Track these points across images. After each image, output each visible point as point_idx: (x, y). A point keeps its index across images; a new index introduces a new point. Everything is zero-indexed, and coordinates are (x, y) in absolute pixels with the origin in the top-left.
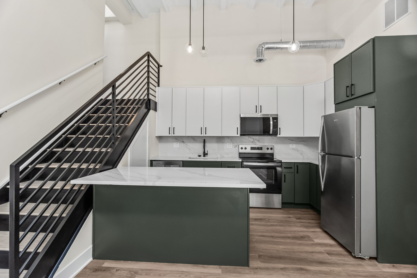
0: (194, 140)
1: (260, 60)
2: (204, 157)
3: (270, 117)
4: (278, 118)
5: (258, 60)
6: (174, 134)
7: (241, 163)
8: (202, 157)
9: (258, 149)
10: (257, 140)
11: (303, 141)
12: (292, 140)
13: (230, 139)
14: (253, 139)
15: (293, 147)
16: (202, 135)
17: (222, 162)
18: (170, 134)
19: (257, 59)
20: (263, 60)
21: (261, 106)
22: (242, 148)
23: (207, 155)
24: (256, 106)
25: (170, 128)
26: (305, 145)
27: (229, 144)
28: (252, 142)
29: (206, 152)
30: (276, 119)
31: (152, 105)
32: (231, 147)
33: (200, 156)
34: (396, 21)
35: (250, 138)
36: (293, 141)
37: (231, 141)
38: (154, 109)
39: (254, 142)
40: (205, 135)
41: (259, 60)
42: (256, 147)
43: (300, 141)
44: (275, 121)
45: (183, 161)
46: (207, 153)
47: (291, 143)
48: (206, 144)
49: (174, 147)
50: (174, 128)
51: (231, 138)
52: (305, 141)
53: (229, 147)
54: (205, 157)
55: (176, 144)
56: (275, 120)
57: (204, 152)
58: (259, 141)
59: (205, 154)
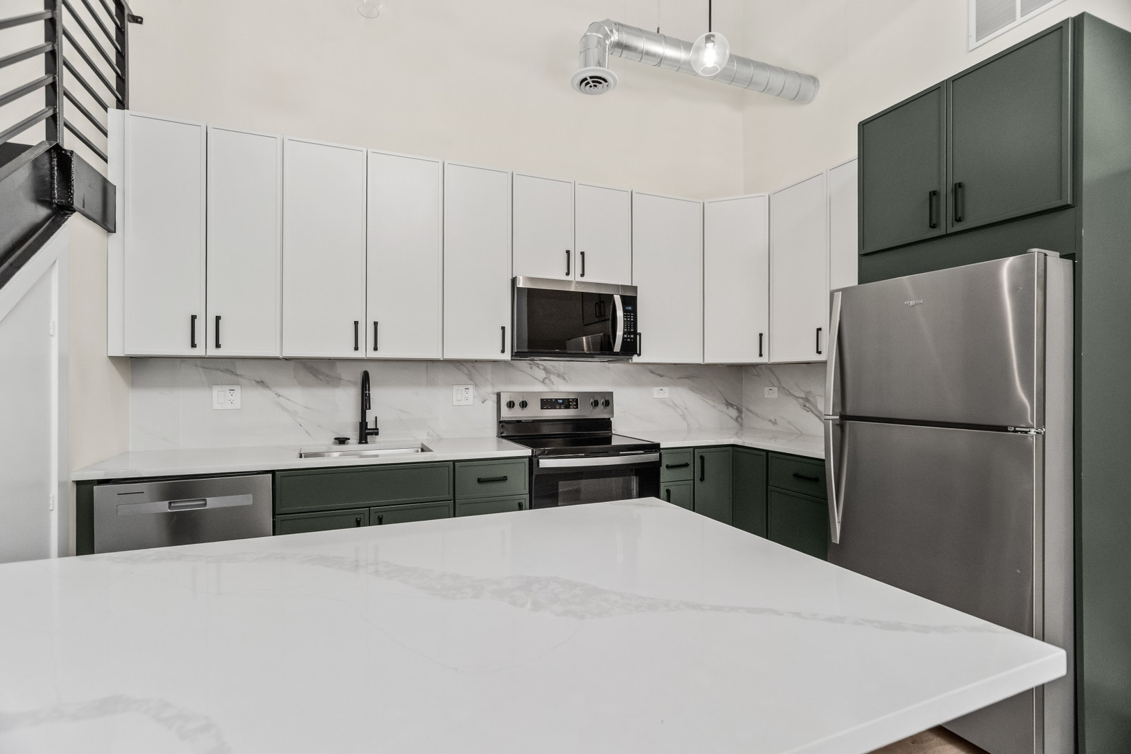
0: (315, 375)
1: (598, 80)
2: (360, 442)
3: (613, 295)
4: (636, 298)
5: (589, 80)
6: (218, 346)
7: (527, 460)
8: (353, 445)
9: (567, 404)
10: (559, 376)
11: (687, 377)
12: (659, 375)
13: (466, 372)
14: (545, 369)
15: (662, 397)
16: (360, 354)
17: (454, 462)
18: (193, 345)
19: (587, 75)
20: (606, 81)
21: (583, 254)
22: (511, 405)
23: (377, 434)
24: (568, 252)
25: (194, 318)
26: (693, 389)
27: (463, 388)
28: (543, 382)
29: (371, 425)
30: (630, 302)
31: (82, 190)
32: (470, 402)
33: (342, 441)
34: (1019, 19)
35: (535, 368)
36: (661, 376)
37: (471, 377)
38: (98, 216)
39: (547, 381)
40: (372, 354)
41: (591, 77)
42: (556, 400)
43: (679, 378)
44: (630, 308)
45: (273, 472)
46: (377, 429)
47: (657, 385)
48: (375, 393)
49: (216, 406)
50: (218, 318)
51: (467, 368)
52: (693, 377)
53: (464, 402)
54: (366, 443)
55: (228, 392)
56: (629, 306)
57: (363, 424)
58: (564, 379)
59: (366, 433)
